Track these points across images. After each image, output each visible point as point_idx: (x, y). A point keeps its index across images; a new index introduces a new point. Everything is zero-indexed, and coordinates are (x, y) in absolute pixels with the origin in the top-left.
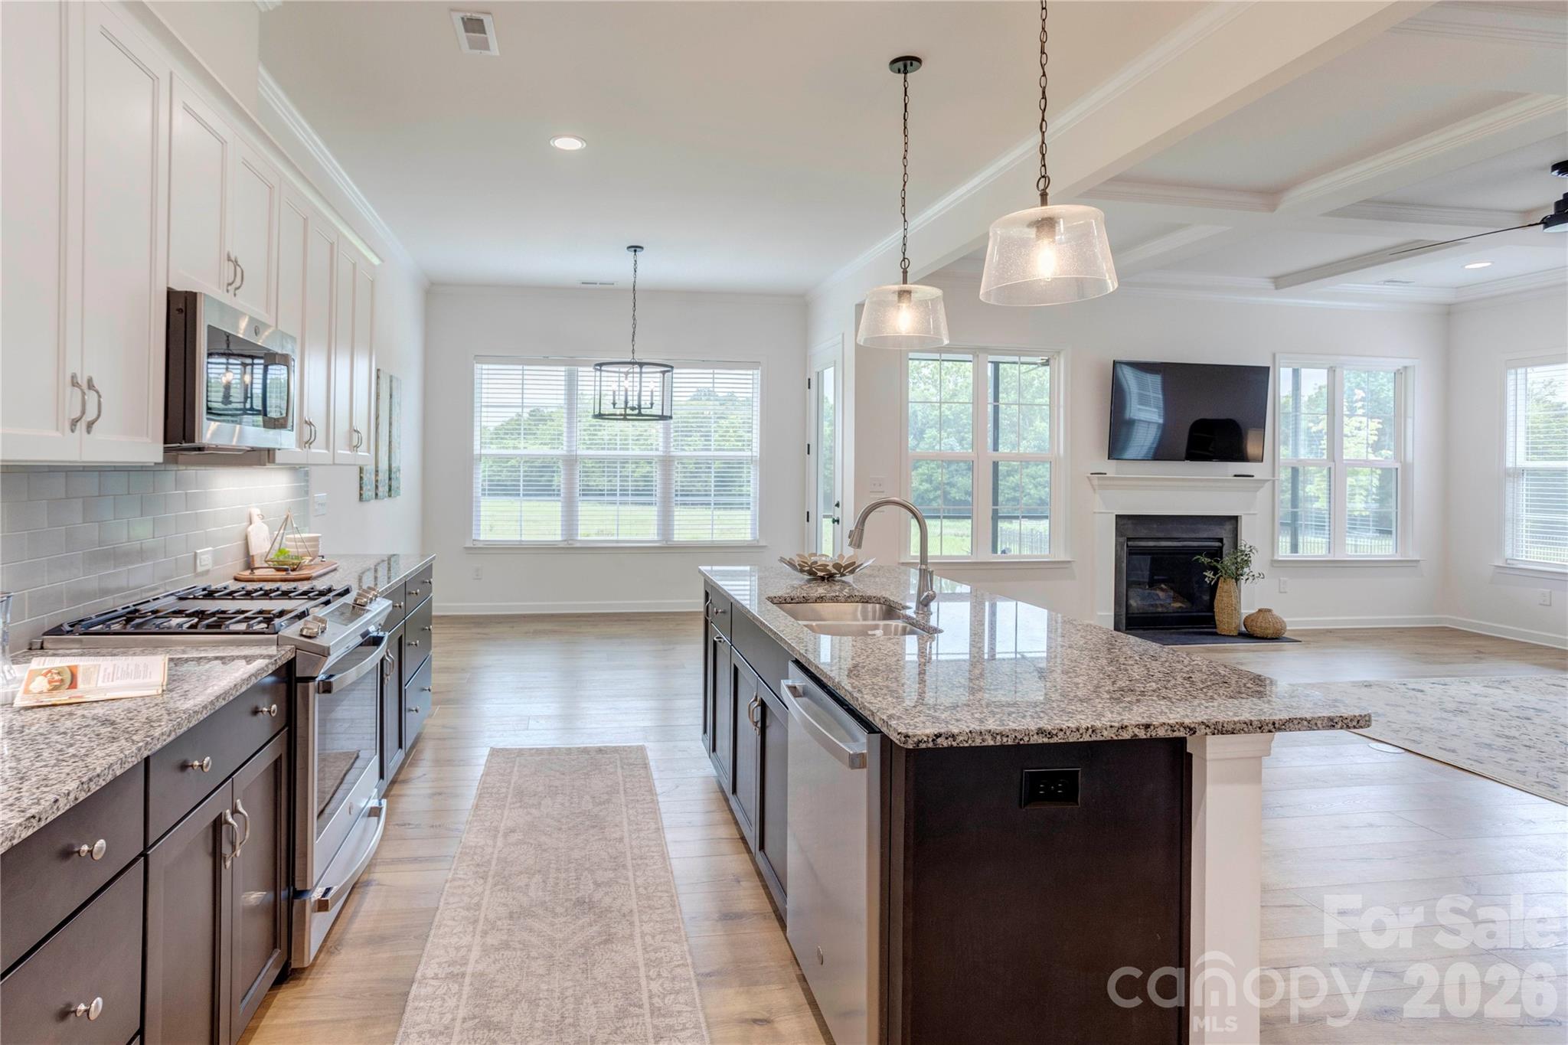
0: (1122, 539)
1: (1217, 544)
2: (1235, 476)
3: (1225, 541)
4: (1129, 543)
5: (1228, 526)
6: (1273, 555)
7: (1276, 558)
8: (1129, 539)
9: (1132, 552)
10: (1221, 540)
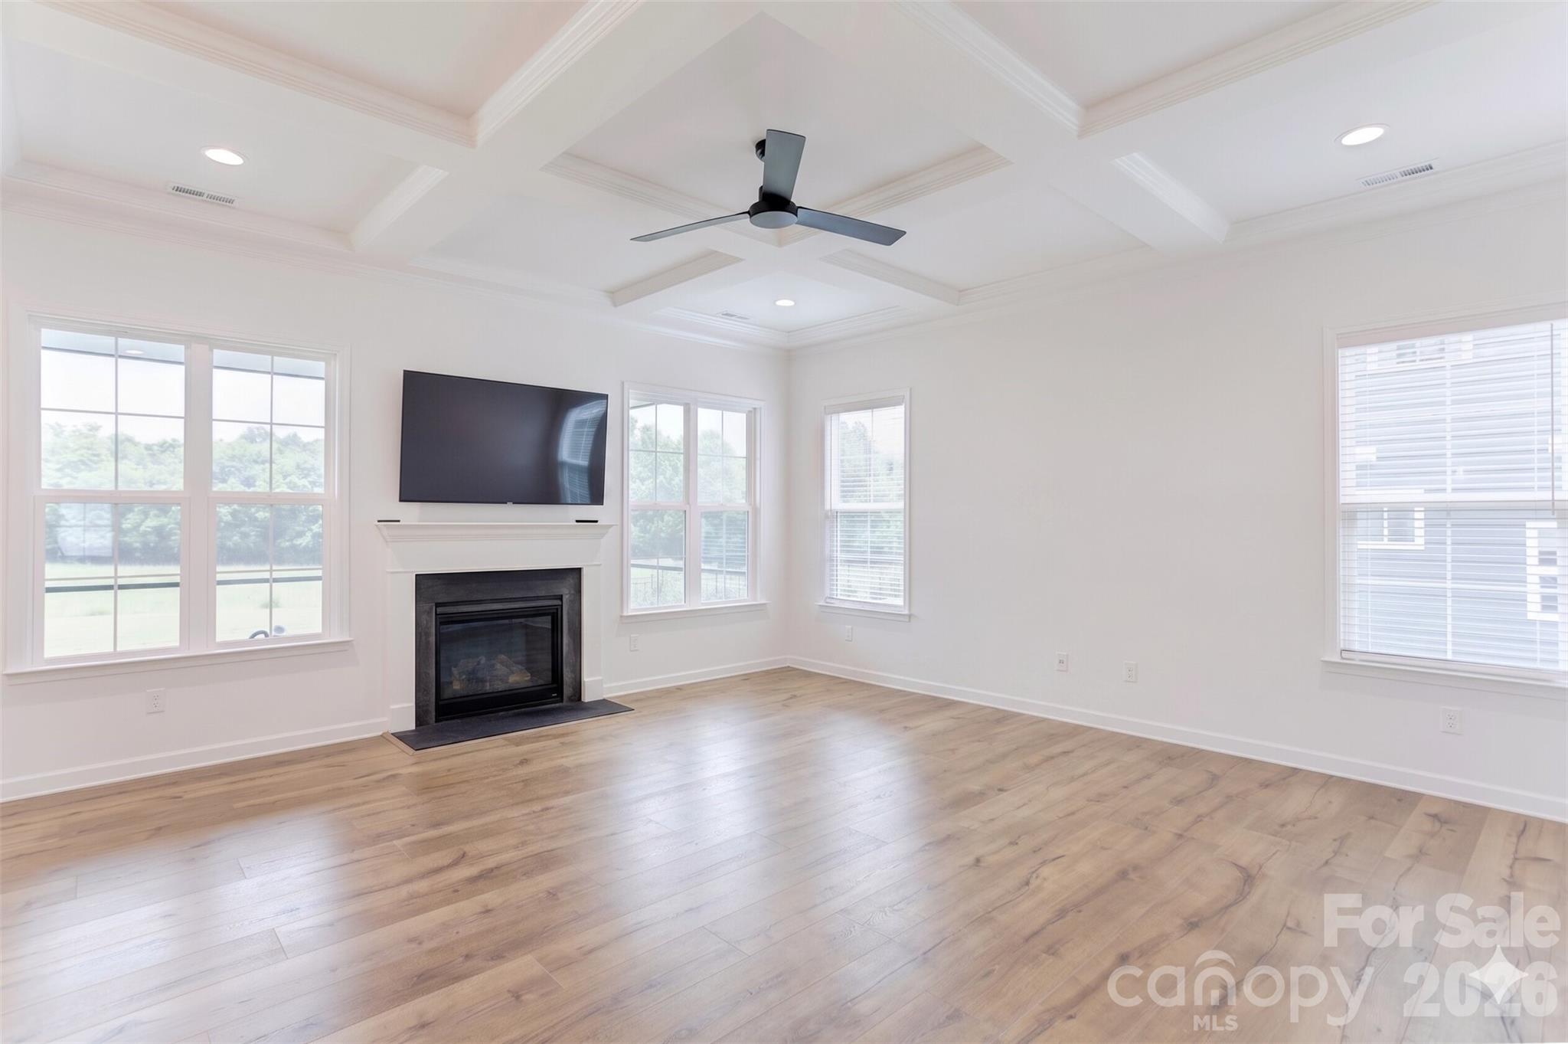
0: (426, 607)
1: (558, 602)
2: (577, 521)
3: (564, 600)
4: (440, 610)
5: (571, 580)
6: (622, 611)
7: (625, 614)
8: (438, 605)
9: (444, 620)
10: (561, 598)
